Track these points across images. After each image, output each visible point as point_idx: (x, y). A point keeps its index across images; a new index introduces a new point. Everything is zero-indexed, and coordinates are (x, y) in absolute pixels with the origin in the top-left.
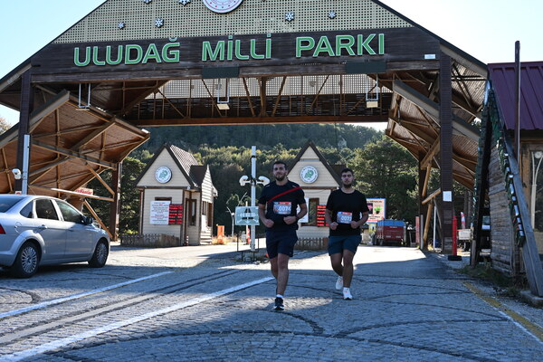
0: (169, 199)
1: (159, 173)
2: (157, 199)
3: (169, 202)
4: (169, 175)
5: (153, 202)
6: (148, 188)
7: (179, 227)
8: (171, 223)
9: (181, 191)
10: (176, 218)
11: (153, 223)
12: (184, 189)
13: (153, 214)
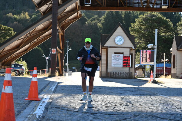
0: (122, 53)
1: (117, 39)
2: (116, 53)
3: (122, 55)
4: (123, 40)
5: (113, 55)
6: (110, 47)
7: (128, 68)
8: (124, 66)
9: (129, 49)
10: (127, 63)
11: (114, 66)
12: (131, 48)
13: (113, 61)
